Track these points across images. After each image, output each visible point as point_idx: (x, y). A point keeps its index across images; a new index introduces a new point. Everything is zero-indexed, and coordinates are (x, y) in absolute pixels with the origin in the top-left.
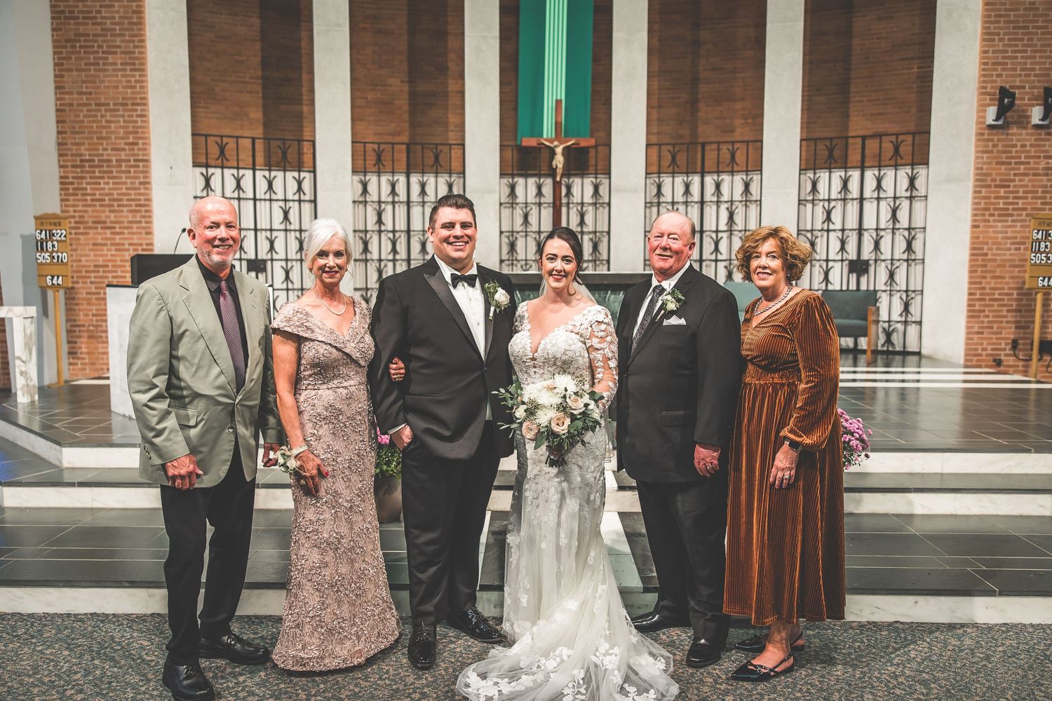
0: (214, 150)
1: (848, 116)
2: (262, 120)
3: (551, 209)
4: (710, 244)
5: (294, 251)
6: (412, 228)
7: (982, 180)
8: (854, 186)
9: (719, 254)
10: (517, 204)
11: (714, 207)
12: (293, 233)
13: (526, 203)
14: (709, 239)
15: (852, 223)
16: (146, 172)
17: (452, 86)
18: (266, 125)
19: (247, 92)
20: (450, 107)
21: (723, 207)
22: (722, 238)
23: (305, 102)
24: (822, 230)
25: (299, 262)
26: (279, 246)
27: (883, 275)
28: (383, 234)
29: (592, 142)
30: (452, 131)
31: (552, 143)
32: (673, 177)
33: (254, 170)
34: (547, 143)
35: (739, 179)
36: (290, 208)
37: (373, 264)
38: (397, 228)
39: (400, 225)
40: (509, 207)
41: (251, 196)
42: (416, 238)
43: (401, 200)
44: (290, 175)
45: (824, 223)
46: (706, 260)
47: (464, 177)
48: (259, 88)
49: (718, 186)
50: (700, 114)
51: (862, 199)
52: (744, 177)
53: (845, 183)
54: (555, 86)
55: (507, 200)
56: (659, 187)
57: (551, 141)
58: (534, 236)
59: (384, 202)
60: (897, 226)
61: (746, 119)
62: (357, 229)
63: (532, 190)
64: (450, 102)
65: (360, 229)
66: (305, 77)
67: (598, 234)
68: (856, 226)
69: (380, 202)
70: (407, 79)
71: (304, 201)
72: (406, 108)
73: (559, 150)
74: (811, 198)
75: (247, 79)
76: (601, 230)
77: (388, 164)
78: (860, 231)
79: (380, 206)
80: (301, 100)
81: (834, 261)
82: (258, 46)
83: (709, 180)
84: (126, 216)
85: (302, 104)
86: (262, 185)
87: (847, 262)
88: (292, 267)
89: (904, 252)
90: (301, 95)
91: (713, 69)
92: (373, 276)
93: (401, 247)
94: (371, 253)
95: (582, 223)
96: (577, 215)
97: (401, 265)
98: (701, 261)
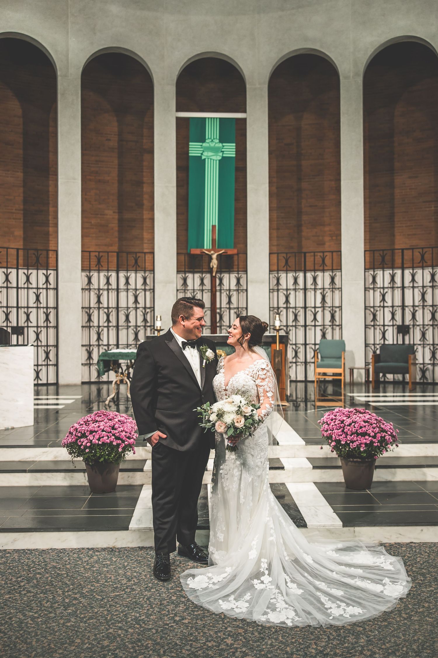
1: (394, 236)
2: (22, 236)
3: (210, 294)
4: (311, 315)
5: (42, 321)
6: (120, 306)
8: (398, 279)
9: (316, 322)
10: (188, 290)
11: (313, 292)
12: (42, 309)
13: (194, 290)
14: (310, 312)
15: (398, 302)
17: (146, 215)
18: (25, 239)
19: (14, 219)
20: (145, 228)
21: (318, 292)
22: (318, 311)
23: (50, 225)
24: (380, 306)
25: (45, 328)
26: (33, 317)
27: (418, 335)
28: (101, 310)
29: (235, 251)
30: (146, 243)
31: (210, 252)
32: (287, 273)
33: (18, 269)
34: (207, 252)
35: (327, 275)
36: (40, 293)
37: (94, 329)
38: (110, 306)
39: (112, 304)
40: (183, 292)
41: (15, 285)
42: (123, 312)
43: (113, 288)
44: (41, 272)
45: (381, 302)
46: (309, 326)
47: (154, 273)
48: (21, 216)
49: (315, 279)
50: (304, 234)
51: (403, 288)
52: (331, 273)
53: (393, 277)
54: (211, 216)
55: (181, 288)
56: (278, 279)
57: (209, 251)
59: (102, 289)
60: (426, 304)
61: (332, 237)
62: (84, 306)
63: (198, 282)
64: (145, 225)
65: (86, 306)
66: (51, 209)
67: (240, 309)
68: (400, 304)
69: (99, 289)
70: (117, 211)
71: (50, 289)
72: (117, 229)
73: (214, 256)
74: (372, 286)
75: (14, 211)
76: (242, 307)
77: (104, 264)
78: (403, 307)
79: (99, 292)
80: (49, 223)
81: (388, 326)
82: (21, 190)
83: (309, 275)
85: (49, 226)
86: (22, 279)
87: (396, 326)
88: (41, 331)
89: (430, 320)
90: (49, 221)
91: (311, 206)
92: (94, 337)
93: (113, 318)
94: (93, 322)
95: (230, 302)
96: (226, 297)
97: (113, 329)
98: (305, 326)
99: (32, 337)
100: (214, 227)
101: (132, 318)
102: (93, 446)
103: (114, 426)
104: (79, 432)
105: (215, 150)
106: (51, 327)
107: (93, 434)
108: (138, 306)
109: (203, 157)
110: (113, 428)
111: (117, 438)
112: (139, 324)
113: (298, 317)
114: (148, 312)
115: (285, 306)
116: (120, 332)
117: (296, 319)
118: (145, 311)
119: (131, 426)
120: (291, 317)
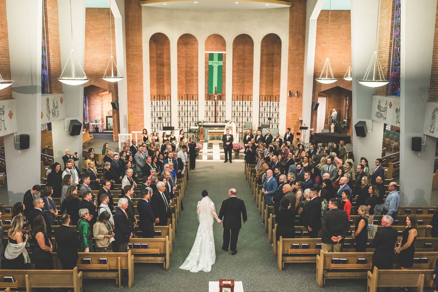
0: (153, 98)
1: (273, 87)
3: (214, 107)
5: (167, 115)
6: (188, 110)
7: (288, 105)
8: (269, 104)
9: (246, 116)
10: (208, 106)
11: (245, 107)
12: (166, 112)
13: (210, 105)
14: (244, 113)
15: (269, 111)
16: (143, 103)
17: (194, 78)
22: (246, 113)
24: (263, 112)
26: (164, 114)
27: (274, 121)
28: (183, 112)
29: (222, 94)
32: (237, 101)
33: (160, 101)
36: (166, 107)
37: (181, 117)
38: (185, 111)
40: (206, 106)
41: (159, 105)
42: (189, 112)
43: (186, 105)
44: (166, 101)
47: (198, 101)
48: (156, 80)
49: (245, 103)
50: (245, 85)
51: (270, 107)
52: (250, 102)
53: (267, 104)
54: (215, 84)
56: (235, 103)
57: (214, 94)
58: (211, 112)
60: (276, 112)
62: (178, 111)
63: (211, 103)
67: (223, 111)
68: (269, 112)
69: (182, 106)
71: (169, 106)
72: (185, 83)
73: (216, 96)
74: (261, 106)
77: (183, 98)
78: (270, 112)
80: (164, 82)
81: (266, 118)
82: (156, 72)
84: (139, 111)
86: (161, 103)
87: (268, 118)
88: (166, 118)
89: (277, 117)
91: (247, 76)
92: (181, 119)
93: (186, 114)
94: (181, 115)
95: (220, 109)
97: (186, 117)
98: (242, 117)
99: (164, 120)
100: (216, 87)
101: (192, 114)
105: (216, 63)
106: (169, 117)
108: (193, 110)
109: (213, 65)
111: (199, 147)
112: (194, 116)
114: (196, 112)
115: (237, 111)
116: (188, 118)
117: (240, 115)
119: (201, 145)
120: (238, 114)
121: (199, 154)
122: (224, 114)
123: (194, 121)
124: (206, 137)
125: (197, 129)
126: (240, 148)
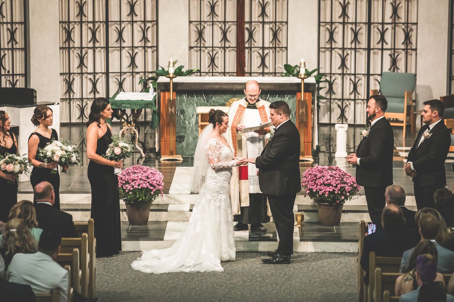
4: (378, 33)
5: (6, 42)
6: (109, 20)
9: (384, 44)
11: (381, 2)
12: (5, 25)
14: (376, 29)
22: (387, 29)
25: (10, 51)
28: (84, 25)
36: (3, 3)
37: (76, 52)
38: (97, 20)
39: (99, 15)
42: (114, 28)
46: (373, 49)
58: (220, 25)
62: (61, 20)
65: (64, 20)
67: (277, 24)
76: (280, 21)
88: (5, 55)
92: (75, 62)
93: (100, 36)
94: (74, 42)
95: (263, 14)
96: (259, 6)
97: (100, 51)
98: (369, 49)
101: (126, 35)
102: (134, 191)
103: (148, 176)
104: (124, 180)
106: (17, 49)
107: (134, 181)
108: (135, 19)
110: (148, 178)
111: (151, 185)
112: (136, 45)
113: (359, 37)
114: (149, 27)
115: (341, 20)
116: (110, 55)
117: (356, 39)
118: (145, 26)
119: (159, 176)
120: (350, 36)
121: (153, 217)
122: (282, 36)
123: (140, 68)
124: (191, 139)
125: (147, 104)
126: (342, 189)
